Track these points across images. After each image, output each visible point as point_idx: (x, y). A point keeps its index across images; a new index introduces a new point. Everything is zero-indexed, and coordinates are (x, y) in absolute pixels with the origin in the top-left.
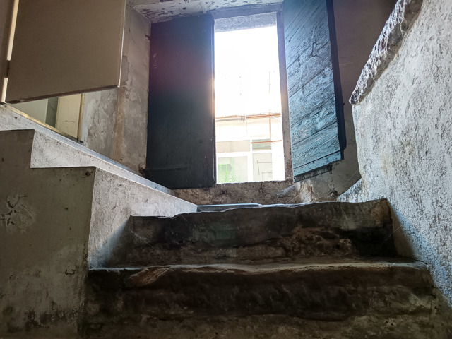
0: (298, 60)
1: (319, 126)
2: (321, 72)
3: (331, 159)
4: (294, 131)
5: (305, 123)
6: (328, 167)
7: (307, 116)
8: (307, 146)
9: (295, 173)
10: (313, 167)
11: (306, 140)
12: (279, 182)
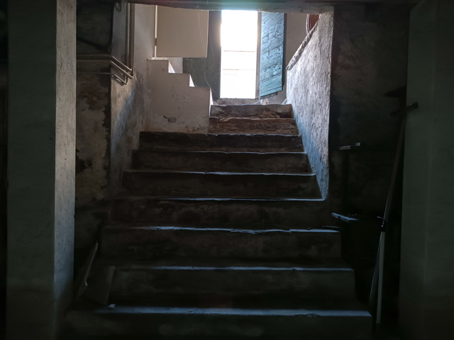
0: (268, 36)
1: (275, 73)
2: (278, 47)
3: (278, 90)
4: (262, 74)
5: (268, 70)
6: (276, 93)
7: (269, 67)
8: (268, 82)
9: (261, 95)
10: (269, 93)
11: (268, 79)
12: (252, 99)
